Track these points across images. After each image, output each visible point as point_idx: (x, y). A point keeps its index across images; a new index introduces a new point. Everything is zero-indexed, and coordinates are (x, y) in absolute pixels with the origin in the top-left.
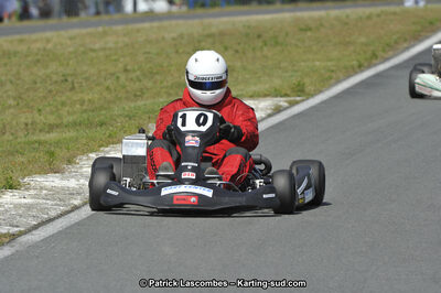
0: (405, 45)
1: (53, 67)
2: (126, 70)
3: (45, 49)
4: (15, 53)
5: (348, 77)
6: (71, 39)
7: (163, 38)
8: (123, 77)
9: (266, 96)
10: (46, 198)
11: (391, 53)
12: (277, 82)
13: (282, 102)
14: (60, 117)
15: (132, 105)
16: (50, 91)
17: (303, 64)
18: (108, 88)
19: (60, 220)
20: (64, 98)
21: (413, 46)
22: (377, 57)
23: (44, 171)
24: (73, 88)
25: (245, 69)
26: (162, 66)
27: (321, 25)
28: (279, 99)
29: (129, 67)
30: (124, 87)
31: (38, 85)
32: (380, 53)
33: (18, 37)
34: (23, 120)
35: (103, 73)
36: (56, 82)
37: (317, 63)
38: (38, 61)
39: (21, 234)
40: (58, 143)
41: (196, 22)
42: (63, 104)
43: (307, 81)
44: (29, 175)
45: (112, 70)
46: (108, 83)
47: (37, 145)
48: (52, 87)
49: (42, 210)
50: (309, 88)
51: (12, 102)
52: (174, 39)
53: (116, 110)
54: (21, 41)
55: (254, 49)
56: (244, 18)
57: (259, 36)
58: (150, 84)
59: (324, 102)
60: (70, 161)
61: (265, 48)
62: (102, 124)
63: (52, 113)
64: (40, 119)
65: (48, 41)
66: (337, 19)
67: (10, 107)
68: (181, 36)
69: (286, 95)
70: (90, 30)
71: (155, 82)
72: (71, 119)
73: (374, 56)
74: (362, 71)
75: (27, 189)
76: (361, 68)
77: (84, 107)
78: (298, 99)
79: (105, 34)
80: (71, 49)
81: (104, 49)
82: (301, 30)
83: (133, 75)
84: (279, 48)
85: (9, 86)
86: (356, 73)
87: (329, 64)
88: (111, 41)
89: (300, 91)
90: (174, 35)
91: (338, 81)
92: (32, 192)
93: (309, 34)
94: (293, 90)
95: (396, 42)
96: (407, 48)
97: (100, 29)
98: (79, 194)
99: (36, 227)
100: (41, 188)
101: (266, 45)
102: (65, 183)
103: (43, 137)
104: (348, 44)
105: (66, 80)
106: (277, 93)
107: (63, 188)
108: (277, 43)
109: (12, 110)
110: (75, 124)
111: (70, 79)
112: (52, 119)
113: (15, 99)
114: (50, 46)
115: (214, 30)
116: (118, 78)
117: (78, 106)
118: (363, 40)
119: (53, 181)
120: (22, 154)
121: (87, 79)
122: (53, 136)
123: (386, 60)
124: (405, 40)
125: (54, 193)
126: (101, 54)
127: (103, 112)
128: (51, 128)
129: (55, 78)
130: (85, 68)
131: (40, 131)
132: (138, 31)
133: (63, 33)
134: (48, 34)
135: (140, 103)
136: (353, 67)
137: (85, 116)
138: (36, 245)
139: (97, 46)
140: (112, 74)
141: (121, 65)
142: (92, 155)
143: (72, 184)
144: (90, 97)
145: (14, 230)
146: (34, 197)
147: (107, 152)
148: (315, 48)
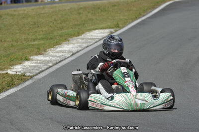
0: (150, 10)
1: (29, 19)
2: (55, 20)
4: (15, 15)
5: (133, 21)
6: (33, 10)
7: (65, 10)
8: (55, 22)
9: (106, 28)
10: (40, 63)
11: (145, 14)
12: (109, 24)
13: (112, 30)
14: (36, 36)
15: (61, 32)
16: (31, 28)
17: (116, 17)
18: (51, 26)
19: (47, 71)
20: (36, 30)
21: (153, 11)
22: (141, 15)
23: (37, 54)
24: (38, 27)
25: (96, 19)
26: (67, 19)
27: (119, 4)
28: (110, 29)
29: (57, 19)
30: (56, 26)
31: (26, 26)
32: (142, 14)
33: (13, 9)
34: (23, 37)
35: (48, 22)
36: (32, 25)
37: (121, 17)
38: (24, 17)
39: (34, 76)
40: (38, 45)
41: (74, 4)
42: (36, 32)
43: (119, 23)
44: (32, 55)
45: (50, 20)
46: (50, 24)
47: (31, 46)
48: (31, 26)
49: (40, 67)
50: (120, 25)
51: (17, 31)
52: (69, 10)
53: (55, 34)
54: (15, 11)
55: (98, 13)
57: (99, 8)
58: (65, 25)
59: (127, 30)
60: (45, 51)
61: (102, 13)
62: (51, 38)
63: (33, 35)
64: (29, 37)
65: (25, 10)
67: (17, 33)
68: (71, 8)
69: (113, 28)
70: (38, 7)
72: (40, 37)
74: (137, 20)
75: (32, 60)
76: (136, 18)
77: (44, 33)
78: (117, 29)
79: (44, 8)
80: (34, 13)
82: (113, 6)
83: (60, 21)
84: (106, 13)
85: (15, 26)
86: (135, 20)
87: (125, 17)
88: (47, 10)
89: (118, 27)
90: (69, 8)
91: (130, 23)
92: (34, 61)
93: (116, 7)
94: (115, 26)
95: (147, 10)
96: (151, 12)
97: (41, 6)
98: (50, 62)
99: (39, 73)
100: (38, 60)
101: (102, 11)
102: (45, 58)
104: (130, 10)
106: (110, 28)
107: (45, 60)
108: (105, 11)
109: (18, 34)
110: (42, 39)
111: (36, 23)
112: (33, 37)
113: (18, 30)
114: (25, 12)
115: (82, 6)
116: (53, 23)
117: (41, 33)
118: (135, 9)
119: (41, 58)
120: (27, 49)
121: (42, 23)
122: (36, 42)
123: (144, 16)
124: (150, 9)
125: (42, 62)
126: (45, 15)
127: (51, 35)
128: (35, 40)
129: (31, 23)
130: (41, 20)
131: (31, 41)
132: (55, 7)
133: (28, 8)
134: (25, 8)
135: (63, 31)
137: (45, 36)
138: (40, 80)
139: (42, 12)
140: (51, 22)
141: (53, 19)
142: (52, 49)
143: (47, 58)
144: (45, 29)
145: (31, 74)
146: (36, 63)
147: (57, 48)
148: (119, 12)
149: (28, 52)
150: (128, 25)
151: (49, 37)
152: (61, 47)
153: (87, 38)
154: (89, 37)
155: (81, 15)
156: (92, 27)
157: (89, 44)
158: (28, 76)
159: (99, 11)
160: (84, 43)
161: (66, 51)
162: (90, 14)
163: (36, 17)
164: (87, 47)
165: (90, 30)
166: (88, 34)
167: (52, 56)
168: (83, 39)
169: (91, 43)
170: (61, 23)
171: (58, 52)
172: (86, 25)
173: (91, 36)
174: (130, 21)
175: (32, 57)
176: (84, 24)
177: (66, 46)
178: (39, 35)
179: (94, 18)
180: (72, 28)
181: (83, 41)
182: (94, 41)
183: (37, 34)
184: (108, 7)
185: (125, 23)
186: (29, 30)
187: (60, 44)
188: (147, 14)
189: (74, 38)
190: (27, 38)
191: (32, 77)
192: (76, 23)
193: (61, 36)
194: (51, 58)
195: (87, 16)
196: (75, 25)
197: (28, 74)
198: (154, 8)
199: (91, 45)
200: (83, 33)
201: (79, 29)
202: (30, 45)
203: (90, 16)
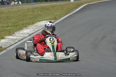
0: (74, 9)
1: (4, 15)
2: (19, 15)
3: (1, 11)
5: (64, 16)
6: (6, 9)
8: (19, 17)
9: (49, 20)
10: (10, 40)
11: (72, 11)
12: (51, 17)
14: (8, 25)
15: (23, 22)
17: (55, 14)
18: (17, 19)
19: (14, 45)
20: (8, 21)
23: (9, 35)
24: (9, 19)
25: (43, 14)
26: (26, 14)
27: (56, 6)
29: (20, 15)
30: (19, 19)
31: (2, 18)
32: (70, 11)
37: (58, 13)
39: (7, 48)
40: (10, 30)
41: (30, 6)
42: (8, 22)
43: (57, 17)
44: (6, 36)
45: (17, 15)
49: (10, 43)
50: (57, 18)
52: (27, 9)
53: (19, 23)
56: (40, 5)
57: (45, 8)
58: (25, 18)
59: (61, 21)
60: (13, 33)
61: (46, 11)
62: (17, 26)
63: (6, 24)
64: (4, 25)
65: (1, 10)
66: (59, 4)
68: (28, 8)
69: (53, 20)
70: (9, 8)
71: (26, 17)
72: (10, 25)
73: (68, 12)
74: (67, 15)
75: (6, 39)
76: (66, 14)
77: (13, 23)
79: (12, 8)
80: (6, 11)
81: (14, 11)
83: (22, 16)
84: (49, 11)
87: (60, 13)
88: (14, 10)
89: (56, 19)
91: (63, 17)
92: (7, 39)
93: (55, 8)
94: (54, 19)
95: (72, 9)
96: (75, 10)
97: (11, 7)
98: (17, 39)
99: (10, 46)
100: (9, 39)
101: (46, 10)
102: (13, 38)
103: (6, 29)
104: (63, 9)
105: (8, 17)
107: (13, 39)
108: (48, 10)
110: (12, 26)
112: (6, 25)
114: (2, 11)
115: (34, 7)
116: (18, 17)
117: (11, 23)
118: (66, 8)
119: (11, 37)
120: (3, 32)
121: (12, 17)
122: (8, 28)
123: (71, 12)
124: (74, 8)
125: (12, 40)
126: (13, 12)
128: (7, 27)
129: (5, 17)
130: (11, 15)
131: (5, 27)
132: (19, 7)
133: (4, 8)
135: (24, 22)
136: (65, 14)
137: (13, 24)
138: (11, 50)
139: (12, 11)
140: (17, 16)
141: (18, 14)
142: (17, 32)
143: (15, 38)
144: (13, 21)
145: (5, 47)
146: (8, 40)
147: (20, 31)
148: (57, 10)
149: (4, 34)
150: (61, 18)
151: (16, 25)
152: (23, 31)
153: (38, 26)
154: (39, 25)
155: (34, 12)
156: (41, 19)
157: (39, 29)
158: (4, 48)
159: (45, 10)
160: (36, 28)
161: (25, 33)
162: (39, 11)
163: (8, 14)
164: (38, 31)
165: (39, 21)
166: (39, 23)
167: (18, 36)
168: (35, 26)
169: (40, 29)
170: (22, 17)
171: (21, 34)
172: (37, 18)
173: (40, 24)
174: (63, 16)
175: (6, 37)
176: (36, 18)
177: (25, 30)
178: (10, 24)
179: (42, 14)
180: (29, 20)
181: (36, 27)
182: (42, 27)
183: (9, 23)
184: (50, 8)
185: (60, 17)
186: (4, 21)
187: (22, 29)
188: (73, 11)
189: (30, 25)
190: (3, 26)
191: (6, 48)
192: (31, 17)
193: (23, 24)
194: (17, 37)
195: (38, 12)
196: (31, 18)
197: (3, 47)
198: (77, 8)
199: (40, 30)
200: (35, 23)
201: (33, 20)
202: (5, 30)
203: (39, 13)
